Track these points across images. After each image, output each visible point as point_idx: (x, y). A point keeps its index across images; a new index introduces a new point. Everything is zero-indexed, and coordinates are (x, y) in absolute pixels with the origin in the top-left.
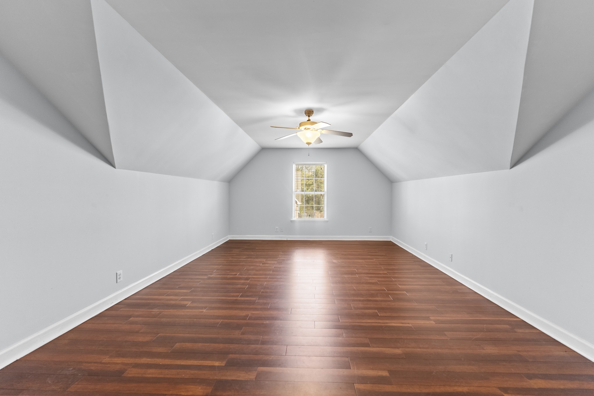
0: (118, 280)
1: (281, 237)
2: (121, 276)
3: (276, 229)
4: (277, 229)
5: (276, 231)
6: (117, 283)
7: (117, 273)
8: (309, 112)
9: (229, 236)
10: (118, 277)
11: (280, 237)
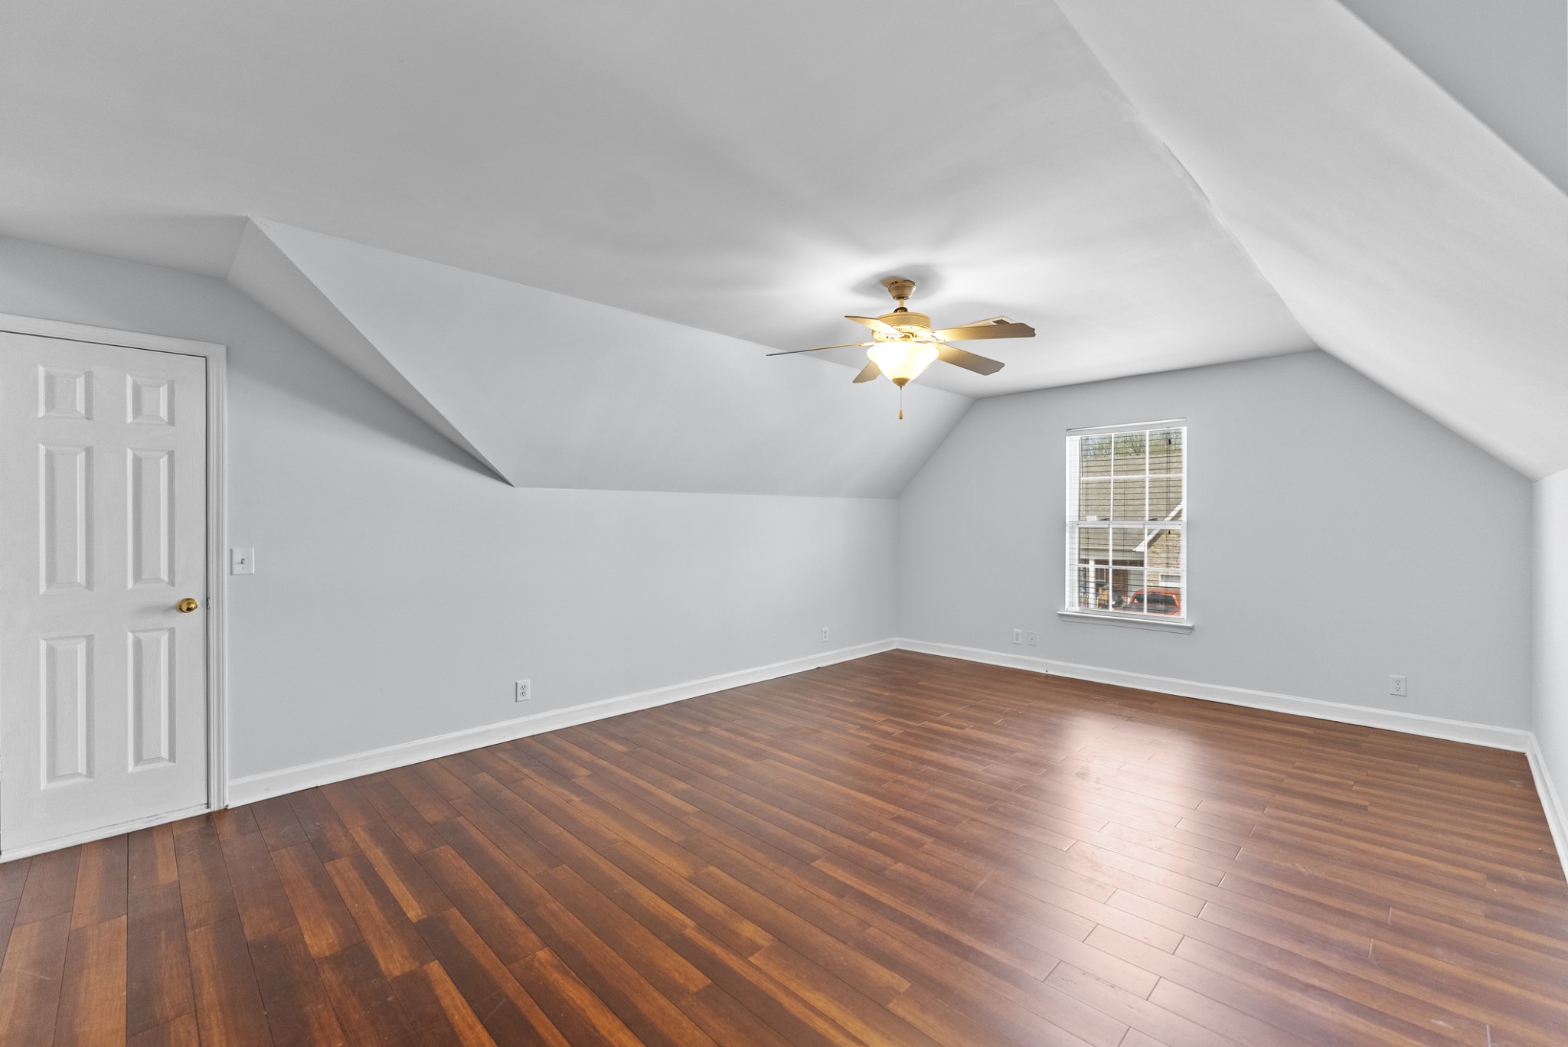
0: (520, 698)
1: (1030, 663)
2: (528, 691)
3: (1015, 637)
4: (1018, 635)
5: (1015, 641)
6: (516, 701)
7: (516, 683)
8: (898, 286)
9: (897, 639)
10: (519, 692)
11: (1025, 661)
